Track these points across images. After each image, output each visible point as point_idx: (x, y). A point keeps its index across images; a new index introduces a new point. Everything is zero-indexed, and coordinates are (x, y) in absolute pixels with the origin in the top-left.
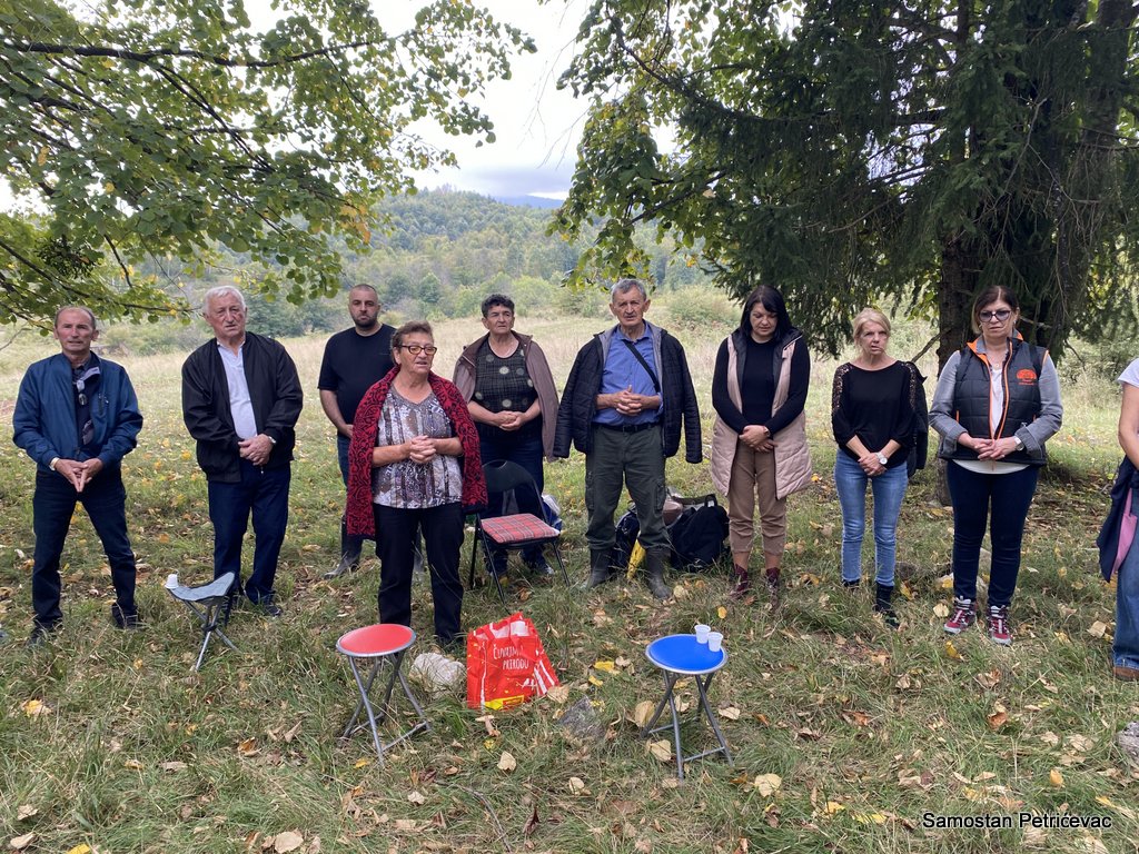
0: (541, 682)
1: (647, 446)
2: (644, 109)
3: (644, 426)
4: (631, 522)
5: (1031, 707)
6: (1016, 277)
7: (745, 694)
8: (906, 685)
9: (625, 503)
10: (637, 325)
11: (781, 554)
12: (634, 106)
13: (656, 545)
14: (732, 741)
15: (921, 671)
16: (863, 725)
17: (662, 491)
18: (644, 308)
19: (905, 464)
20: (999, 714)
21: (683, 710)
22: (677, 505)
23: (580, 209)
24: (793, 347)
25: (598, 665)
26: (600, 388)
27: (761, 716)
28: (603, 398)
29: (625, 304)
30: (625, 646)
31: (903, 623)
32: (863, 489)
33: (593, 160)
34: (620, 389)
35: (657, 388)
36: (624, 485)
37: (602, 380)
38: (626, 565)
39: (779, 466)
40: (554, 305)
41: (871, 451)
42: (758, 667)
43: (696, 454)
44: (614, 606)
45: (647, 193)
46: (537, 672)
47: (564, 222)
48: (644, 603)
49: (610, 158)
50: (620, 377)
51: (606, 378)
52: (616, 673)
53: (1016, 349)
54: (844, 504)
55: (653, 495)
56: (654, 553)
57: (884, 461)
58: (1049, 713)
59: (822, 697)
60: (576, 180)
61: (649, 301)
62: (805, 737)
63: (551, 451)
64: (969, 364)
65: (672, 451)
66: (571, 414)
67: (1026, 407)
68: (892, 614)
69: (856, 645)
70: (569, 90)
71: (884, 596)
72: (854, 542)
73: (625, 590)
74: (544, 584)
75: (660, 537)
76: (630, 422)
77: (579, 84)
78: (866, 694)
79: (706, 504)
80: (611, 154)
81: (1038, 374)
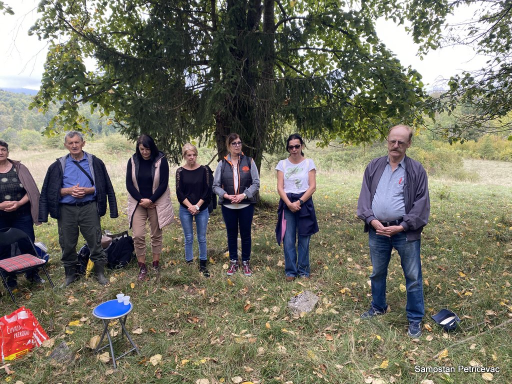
0: (38, 340)
1: (90, 212)
2: (78, 49)
3: (87, 203)
4: (86, 251)
5: (259, 299)
6: (243, 129)
7: (145, 321)
8: (213, 301)
9: (82, 241)
10: (79, 154)
11: (160, 254)
12: (72, 47)
13: (99, 259)
14: (139, 344)
15: (218, 294)
16: (196, 322)
17: (100, 232)
18: (82, 145)
19: (207, 209)
20: (248, 305)
21: (115, 336)
22: (110, 239)
23: (47, 96)
24: (160, 161)
25: (71, 324)
26: (62, 185)
27: (152, 329)
28: (64, 190)
29: (72, 143)
30: (85, 311)
31: (211, 275)
32: (191, 221)
33: (52, 72)
34: (73, 185)
35: (93, 184)
36: (80, 233)
37: (62, 181)
38: (85, 271)
39: (159, 214)
40: (43, 144)
41: (193, 205)
42: (150, 308)
43: (115, 214)
44: (79, 293)
45: (83, 90)
46: (35, 335)
47: (39, 102)
48: (94, 288)
49: (61, 72)
50: (72, 179)
51: (65, 180)
52: (80, 325)
53: (241, 159)
54: (184, 228)
55: (95, 235)
56: (99, 264)
57: (198, 209)
58: (265, 300)
59: (178, 314)
60: (43, 82)
61: (85, 142)
62: (172, 334)
63: (37, 220)
64: (225, 165)
65: (103, 213)
66: (47, 200)
67: (247, 181)
68: (207, 272)
69: (193, 288)
70: (35, 36)
71: (203, 265)
72: (189, 243)
73: (85, 284)
74: (39, 288)
75: (101, 255)
76: (79, 201)
77: (40, 34)
78: (197, 309)
79: (123, 237)
80: (61, 70)
81: (250, 168)
